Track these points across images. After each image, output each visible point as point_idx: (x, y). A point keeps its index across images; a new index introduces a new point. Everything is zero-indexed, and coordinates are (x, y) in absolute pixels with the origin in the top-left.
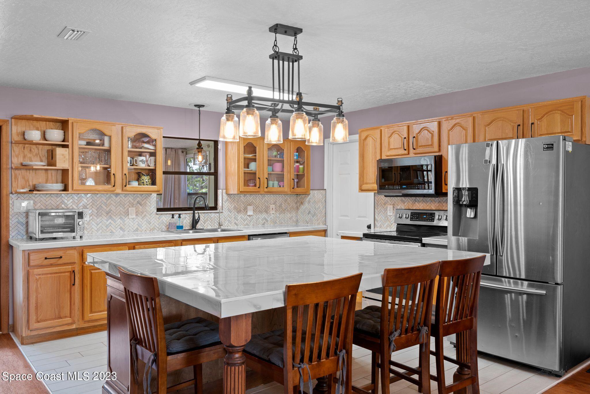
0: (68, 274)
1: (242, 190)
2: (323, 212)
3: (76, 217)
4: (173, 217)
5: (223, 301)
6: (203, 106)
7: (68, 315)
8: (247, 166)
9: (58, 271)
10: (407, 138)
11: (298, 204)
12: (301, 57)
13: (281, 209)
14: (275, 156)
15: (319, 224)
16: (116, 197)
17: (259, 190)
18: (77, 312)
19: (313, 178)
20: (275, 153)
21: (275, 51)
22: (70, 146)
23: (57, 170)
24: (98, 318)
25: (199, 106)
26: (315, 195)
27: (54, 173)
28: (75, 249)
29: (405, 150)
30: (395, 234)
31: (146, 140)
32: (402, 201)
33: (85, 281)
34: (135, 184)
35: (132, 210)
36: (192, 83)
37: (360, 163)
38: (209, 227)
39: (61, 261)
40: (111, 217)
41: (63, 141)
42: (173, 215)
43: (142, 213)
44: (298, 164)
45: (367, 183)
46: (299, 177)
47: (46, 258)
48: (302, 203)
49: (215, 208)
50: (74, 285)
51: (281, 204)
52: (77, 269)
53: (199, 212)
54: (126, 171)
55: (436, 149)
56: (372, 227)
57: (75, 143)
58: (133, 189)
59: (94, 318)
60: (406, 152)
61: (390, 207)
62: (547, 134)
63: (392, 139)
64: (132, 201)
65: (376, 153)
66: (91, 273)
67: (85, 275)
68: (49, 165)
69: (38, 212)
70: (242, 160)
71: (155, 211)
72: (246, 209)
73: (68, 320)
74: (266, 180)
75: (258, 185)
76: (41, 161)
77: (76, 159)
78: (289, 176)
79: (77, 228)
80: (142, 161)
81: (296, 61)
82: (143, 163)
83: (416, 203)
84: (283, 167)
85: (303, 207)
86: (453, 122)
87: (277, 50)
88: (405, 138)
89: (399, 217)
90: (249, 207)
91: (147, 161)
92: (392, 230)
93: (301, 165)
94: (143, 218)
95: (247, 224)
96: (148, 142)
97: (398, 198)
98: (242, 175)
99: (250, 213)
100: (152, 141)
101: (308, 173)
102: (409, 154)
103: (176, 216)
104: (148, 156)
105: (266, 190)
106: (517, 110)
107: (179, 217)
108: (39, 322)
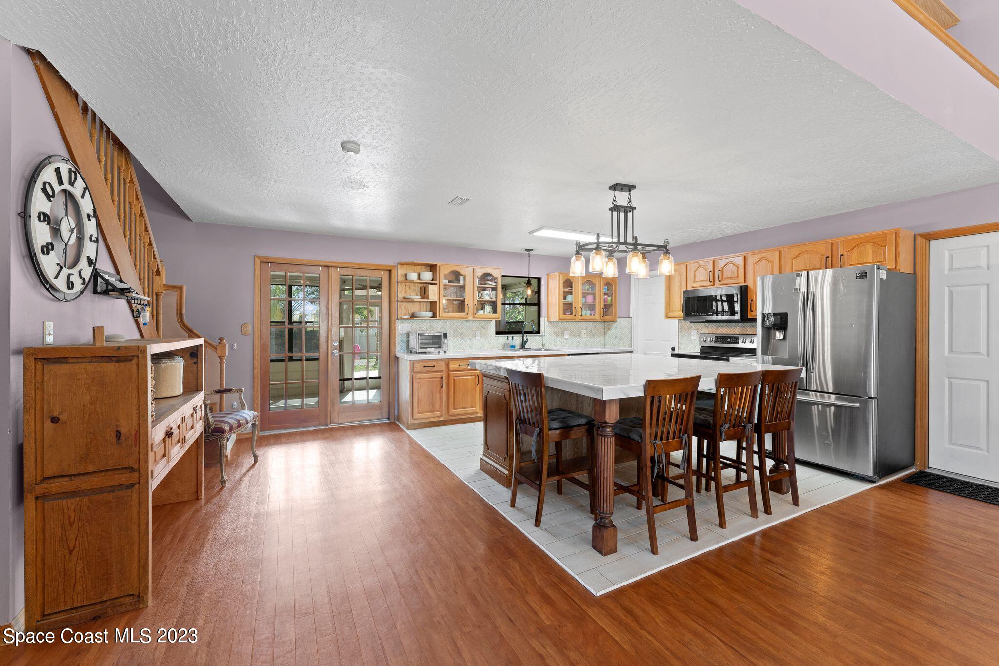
0: (438, 379)
1: (562, 318)
2: (630, 336)
3: (443, 336)
4: (508, 339)
5: (604, 388)
6: (532, 250)
7: (439, 410)
8: (565, 298)
9: (432, 377)
10: (712, 271)
11: (606, 330)
12: (635, 208)
13: (591, 334)
14: (588, 290)
15: (625, 347)
16: (467, 323)
17: (575, 317)
18: (444, 408)
19: (620, 307)
20: (587, 287)
21: (614, 205)
22: (438, 284)
23: (427, 302)
24: (458, 413)
25: (529, 250)
26: (621, 322)
27: (425, 303)
28: (443, 360)
29: (711, 282)
30: (699, 354)
31: (490, 278)
32: (706, 326)
33: (450, 385)
34: (481, 312)
35: (478, 333)
36: (530, 233)
37: (666, 294)
38: (535, 348)
39: (434, 369)
40: (463, 338)
41: (432, 280)
42: (508, 337)
43: (485, 335)
44: (606, 296)
45: (673, 311)
46: (607, 308)
47: (424, 367)
48: (609, 329)
49: (538, 332)
50: (442, 387)
51: (591, 330)
52: (445, 376)
53: (527, 335)
54: (476, 303)
55: (741, 279)
56: (676, 349)
57: (441, 280)
58: (480, 317)
59: (456, 413)
60: (712, 283)
61: (694, 332)
62: (858, 264)
63: (697, 273)
64: (478, 326)
65: (681, 285)
66: (454, 379)
67: (450, 380)
68: (423, 298)
69: (418, 332)
70: (562, 293)
71: (495, 333)
72: (563, 333)
73: (438, 413)
74: (581, 309)
75: (574, 314)
76: (417, 295)
77: (442, 293)
78: (599, 307)
79: (443, 346)
80: (487, 294)
81: (630, 212)
82: (488, 295)
83: (720, 328)
84: (594, 298)
85: (610, 333)
86: (759, 256)
87: (616, 204)
88: (711, 271)
89: (704, 341)
90: (565, 332)
91: (490, 294)
92: (697, 351)
93: (609, 296)
94: (485, 339)
95: (564, 346)
96: (491, 280)
97: (702, 323)
98: (561, 305)
99: (566, 336)
100: (494, 279)
101: (615, 304)
102: (714, 285)
103: (510, 338)
104: (491, 290)
105: (580, 317)
106: (826, 243)
107: (512, 339)
108: (420, 414)
